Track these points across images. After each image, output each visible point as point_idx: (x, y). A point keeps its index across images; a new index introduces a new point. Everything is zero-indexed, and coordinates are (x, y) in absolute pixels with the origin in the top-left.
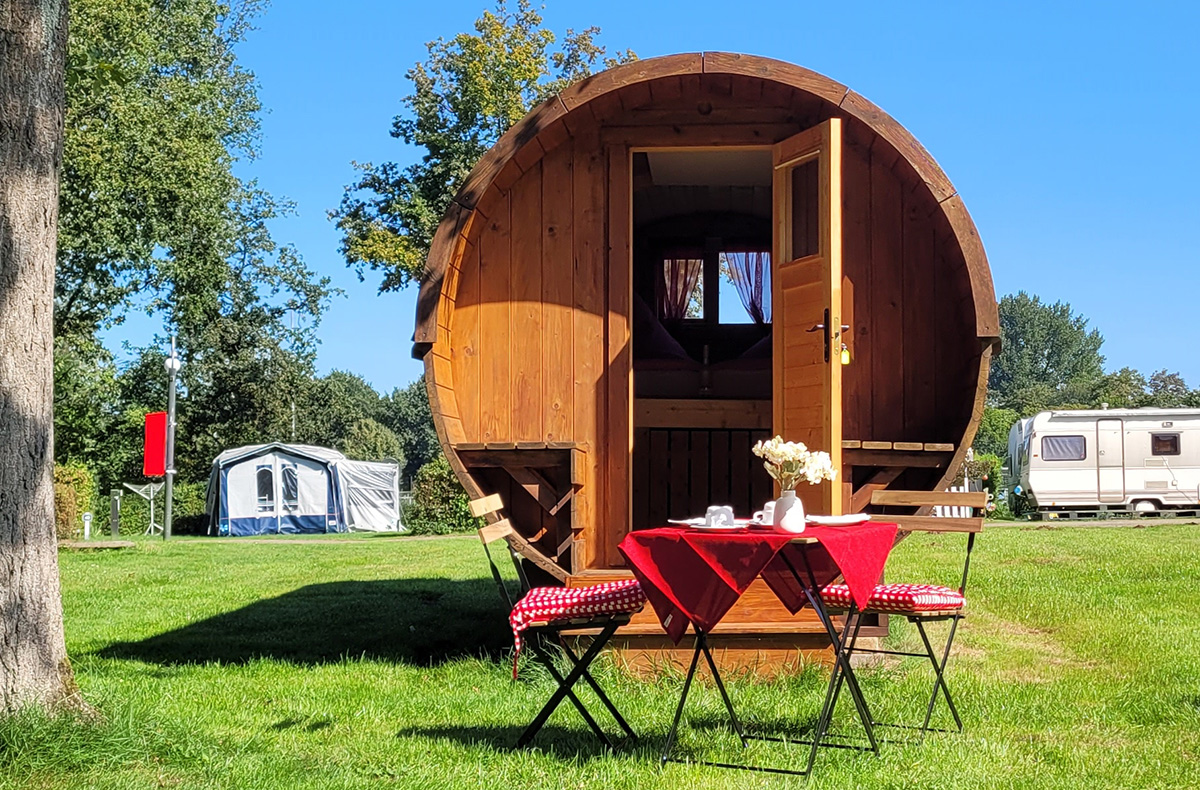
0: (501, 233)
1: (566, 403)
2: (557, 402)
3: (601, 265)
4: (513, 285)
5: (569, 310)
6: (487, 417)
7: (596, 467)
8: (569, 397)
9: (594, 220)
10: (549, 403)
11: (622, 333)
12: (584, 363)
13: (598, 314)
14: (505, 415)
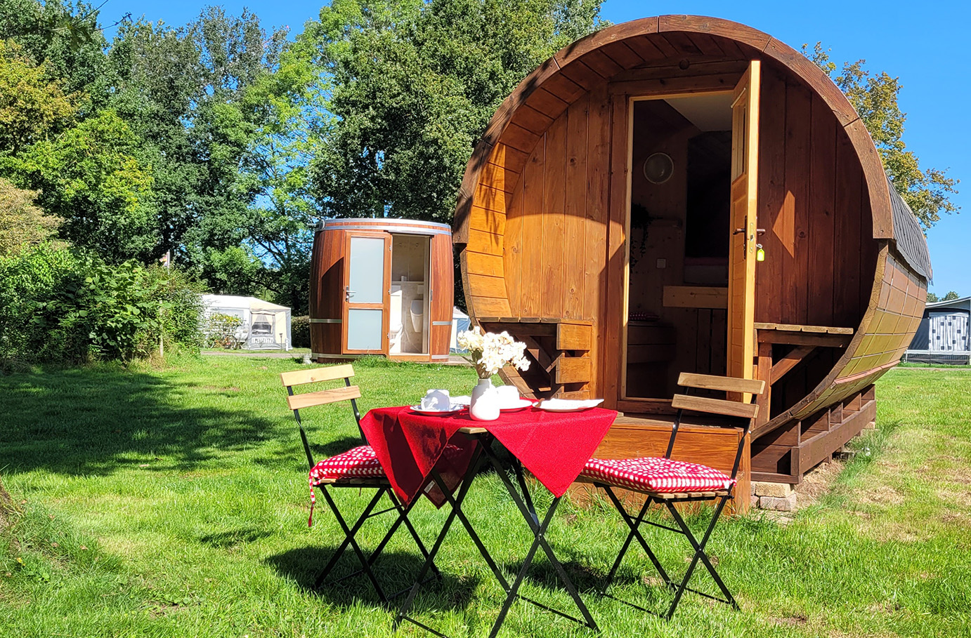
0: (538, 164)
1: (579, 288)
2: (573, 287)
3: (606, 187)
4: (546, 203)
5: (583, 220)
6: (525, 297)
7: (598, 337)
8: (581, 284)
9: (602, 153)
10: (567, 288)
11: (620, 236)
12: (592, 259)
13: (604, 223)
14: (538, 297)
